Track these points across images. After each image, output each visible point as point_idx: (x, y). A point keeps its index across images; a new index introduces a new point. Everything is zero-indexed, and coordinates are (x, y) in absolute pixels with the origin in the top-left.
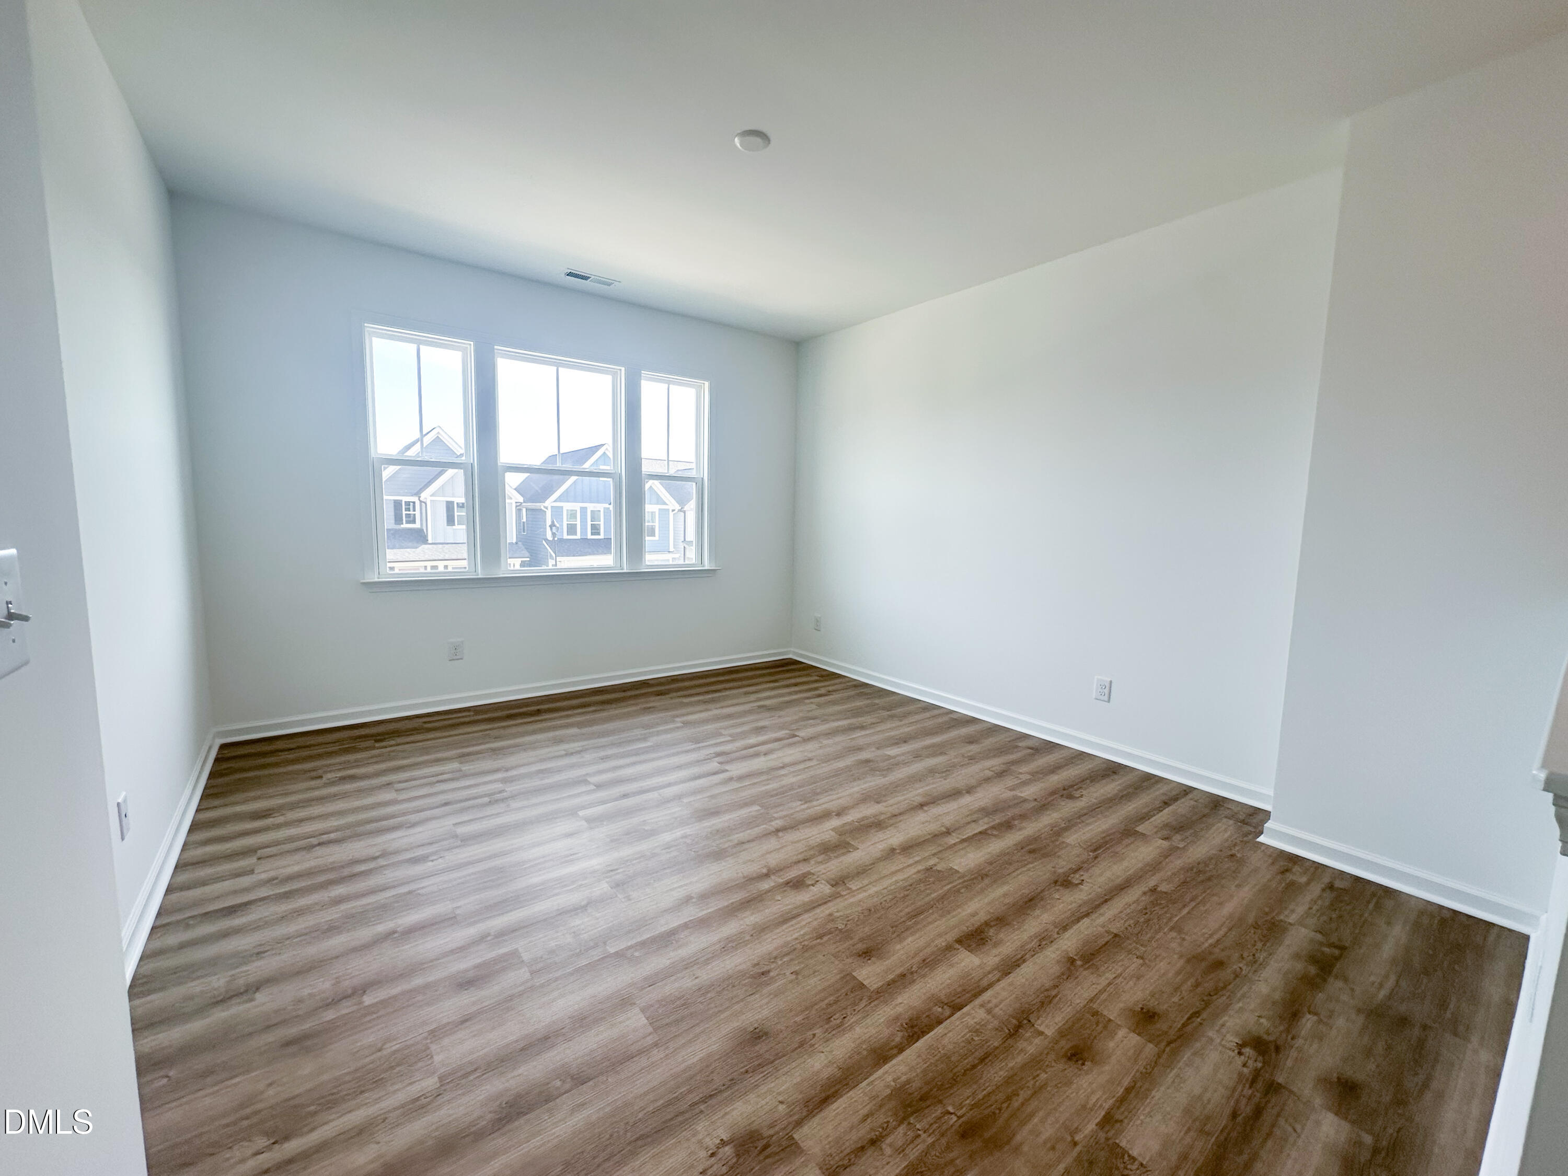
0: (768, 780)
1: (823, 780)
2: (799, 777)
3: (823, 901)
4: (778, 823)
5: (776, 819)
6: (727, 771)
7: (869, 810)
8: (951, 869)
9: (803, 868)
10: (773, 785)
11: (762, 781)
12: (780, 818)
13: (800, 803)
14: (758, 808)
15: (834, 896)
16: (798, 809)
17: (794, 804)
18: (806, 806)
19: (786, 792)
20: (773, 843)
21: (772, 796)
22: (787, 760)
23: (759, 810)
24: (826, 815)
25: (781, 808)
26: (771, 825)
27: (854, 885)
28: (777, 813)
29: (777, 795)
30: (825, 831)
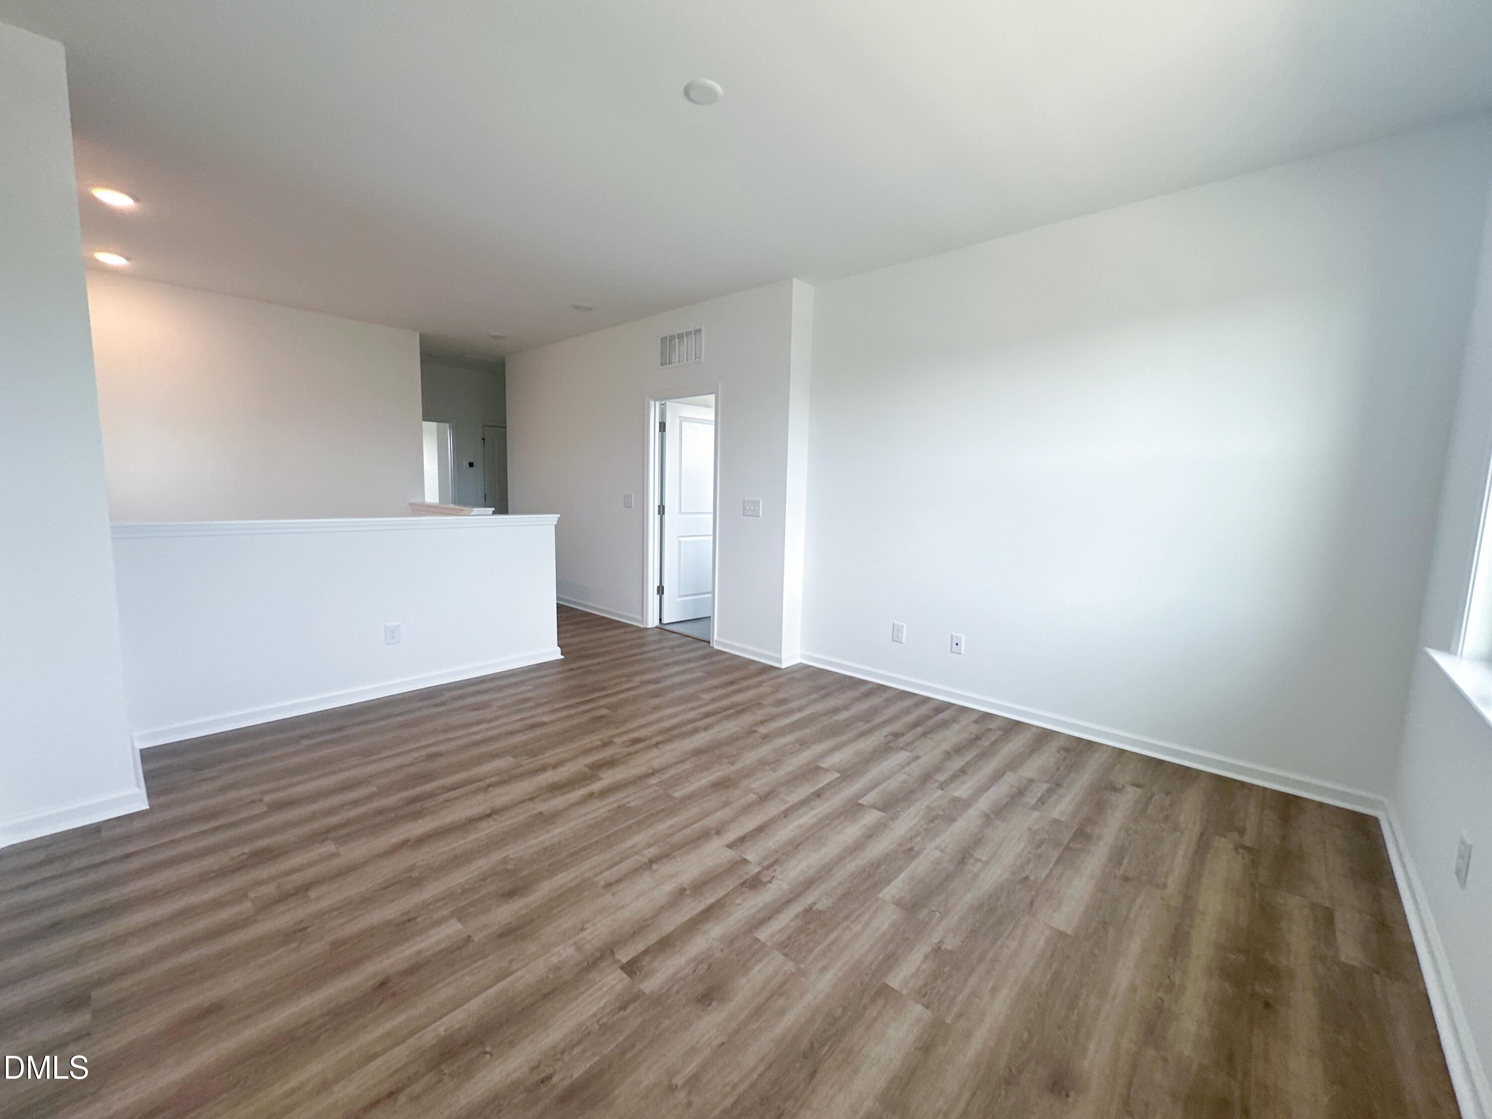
0: (672, 834)
1: (597, 842)
2: (630, 843)
3: (620, 735)
4: (654, 781)
5: (656, 785)
6: (730, 846)
7: (558, 802)
8: (514, 758)
9: (632, 749)
10: (663, 827)
11: (680, 831)
12: (650, 786)
13: (630, 805)
14: (676, 795)
15: (614, 736)
16: (633, 798)
17: (637, 802)
18: (624, 802)
19: (648, 818)
20: (656, 764)
21: (663, 810)
22: (646, 880)
23: (673, 792)
24: (604, 793)
25: (651, 797)
26: (659, 777)
27: (599, 743)
28: (655, 791)
29: (658, 813)
30: (608, 778)
